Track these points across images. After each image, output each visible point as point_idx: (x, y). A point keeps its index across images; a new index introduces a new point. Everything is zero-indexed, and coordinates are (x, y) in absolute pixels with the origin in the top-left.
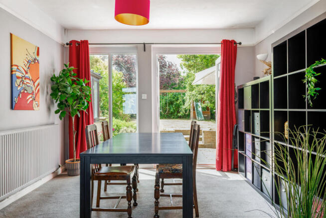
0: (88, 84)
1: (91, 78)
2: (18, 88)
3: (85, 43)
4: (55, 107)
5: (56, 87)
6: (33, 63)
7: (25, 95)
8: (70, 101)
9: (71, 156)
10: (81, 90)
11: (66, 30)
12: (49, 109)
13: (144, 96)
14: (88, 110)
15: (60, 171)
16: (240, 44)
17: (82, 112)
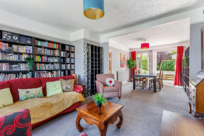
0: (136, 61)
1: (136, 59)
2: (122, 63)
3: (135, 52)
4: (128, 67)
5: (128, 63)
6: (124, 58)
7: (123, 64)
8: (131, 65)
9: (131, 78)
10: (134, 63)
11: (130, 49)
12: (127, 67)
13: (151, 64)
14: (135, 67)
15: (129, 81)
16: (185, 47)
17: (134, 68)
